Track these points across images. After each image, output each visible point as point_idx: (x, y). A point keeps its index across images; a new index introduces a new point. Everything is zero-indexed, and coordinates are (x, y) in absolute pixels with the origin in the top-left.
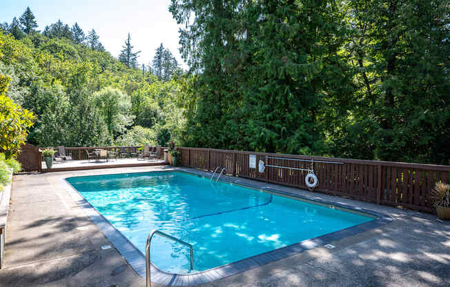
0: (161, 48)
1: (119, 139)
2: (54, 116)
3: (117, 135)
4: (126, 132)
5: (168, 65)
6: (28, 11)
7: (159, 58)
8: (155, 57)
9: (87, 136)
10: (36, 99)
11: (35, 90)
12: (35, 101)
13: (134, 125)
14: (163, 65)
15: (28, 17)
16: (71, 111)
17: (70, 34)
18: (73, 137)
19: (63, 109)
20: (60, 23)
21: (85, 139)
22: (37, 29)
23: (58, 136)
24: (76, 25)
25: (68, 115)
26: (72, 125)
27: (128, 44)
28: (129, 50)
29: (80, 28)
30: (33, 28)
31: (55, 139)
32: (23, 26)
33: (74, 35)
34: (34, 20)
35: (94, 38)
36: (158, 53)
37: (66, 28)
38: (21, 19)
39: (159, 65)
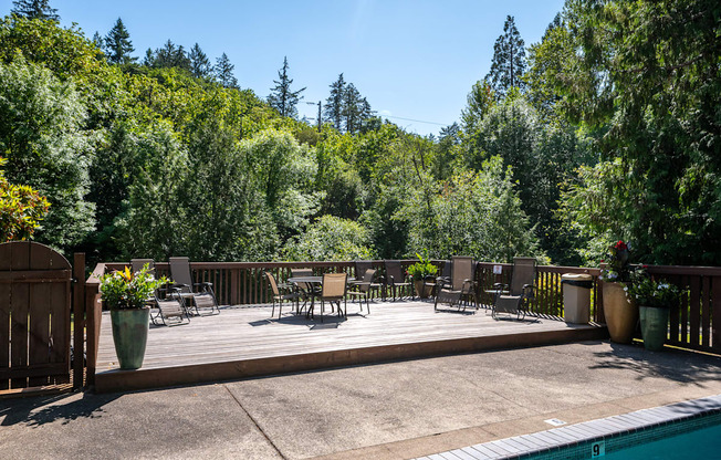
0: (340, 83)
1: (290, 245)
2: (156, 188)
3: (288, 232)
4: (304, 229)
5: (352, 113)
6: (119, 26)
7: (337, 100)
8: (330, 99)
9: (228, 234)
10: (120, 157)
11: (119, 137)
12: (120, 159)
13: (320, 214)
14: (345, 113)
15: (120, 34)
16: (193, 178)
17: (187, 61)
18: (196, 238)
19: (177, 173)
20: (170, 46)
21: (224, 243)
22: (132, 55)
23: (165, 234)
24: (197, 46)
25: (187, 185)
26: (196, 209)
27: (284, 77)
28: (284, 88)
29: (204, 52)
30: (127, 54)
31: (158, 242)
32: (110, 50)
33: (192, 65)
34: (128, 40)
35: (226, 69)
36: (335, 91)
37: (180, 52)
38: (108, 40)
39: (336, 113)
